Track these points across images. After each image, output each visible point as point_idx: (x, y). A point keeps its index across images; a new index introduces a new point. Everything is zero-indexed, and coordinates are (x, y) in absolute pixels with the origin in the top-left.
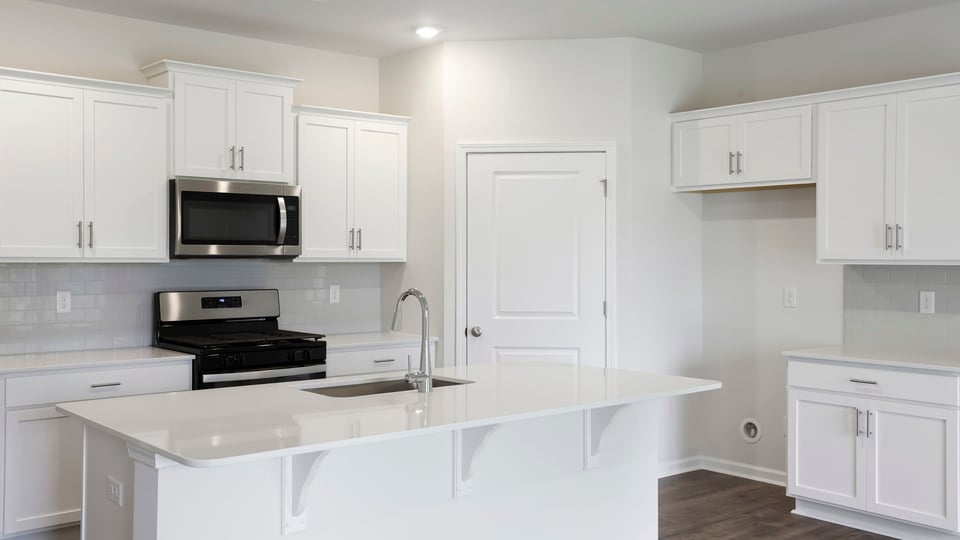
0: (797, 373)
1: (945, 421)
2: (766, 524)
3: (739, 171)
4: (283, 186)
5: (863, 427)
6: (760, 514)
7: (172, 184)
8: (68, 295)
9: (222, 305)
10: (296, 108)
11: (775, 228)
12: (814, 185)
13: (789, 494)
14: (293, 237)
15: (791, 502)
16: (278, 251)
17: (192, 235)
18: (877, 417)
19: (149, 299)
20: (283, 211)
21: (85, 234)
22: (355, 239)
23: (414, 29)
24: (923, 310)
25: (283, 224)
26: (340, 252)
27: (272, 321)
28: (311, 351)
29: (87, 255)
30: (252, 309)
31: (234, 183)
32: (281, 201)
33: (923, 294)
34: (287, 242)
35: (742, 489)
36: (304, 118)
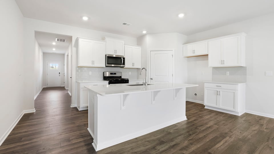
0: (206, 85)
1: (234, 93)
2: (201, 110)
3: (194, 53)
4: (122, 56)
5: (219, 94)
6: (199, 108)
7: (106, 55)
8: (91, 72)
9: (113, 74)
10: (124, 44)
11: (200, 62)
12: (208, 55)
13: (204, 105)
14: (124, 64)
15: (204, 106)
16: (122, 66)
17: (109, 63)
18: (221, 92)
19: (103, 73)
20: (122, 60)
21: (93, 62)
22: (133, 64)
23: (142, 31)
24: (227, 75)
25: (122, 62)
26: (131, 66)
27: (121, 77)
28: (127, 81)
29: (93, 66)
30: (118, 75)
31: (116, 55)
32: (122, 58)
33: (227, 72)
34: (123, 65)
35: (195, 104)
36: (126, 46)
